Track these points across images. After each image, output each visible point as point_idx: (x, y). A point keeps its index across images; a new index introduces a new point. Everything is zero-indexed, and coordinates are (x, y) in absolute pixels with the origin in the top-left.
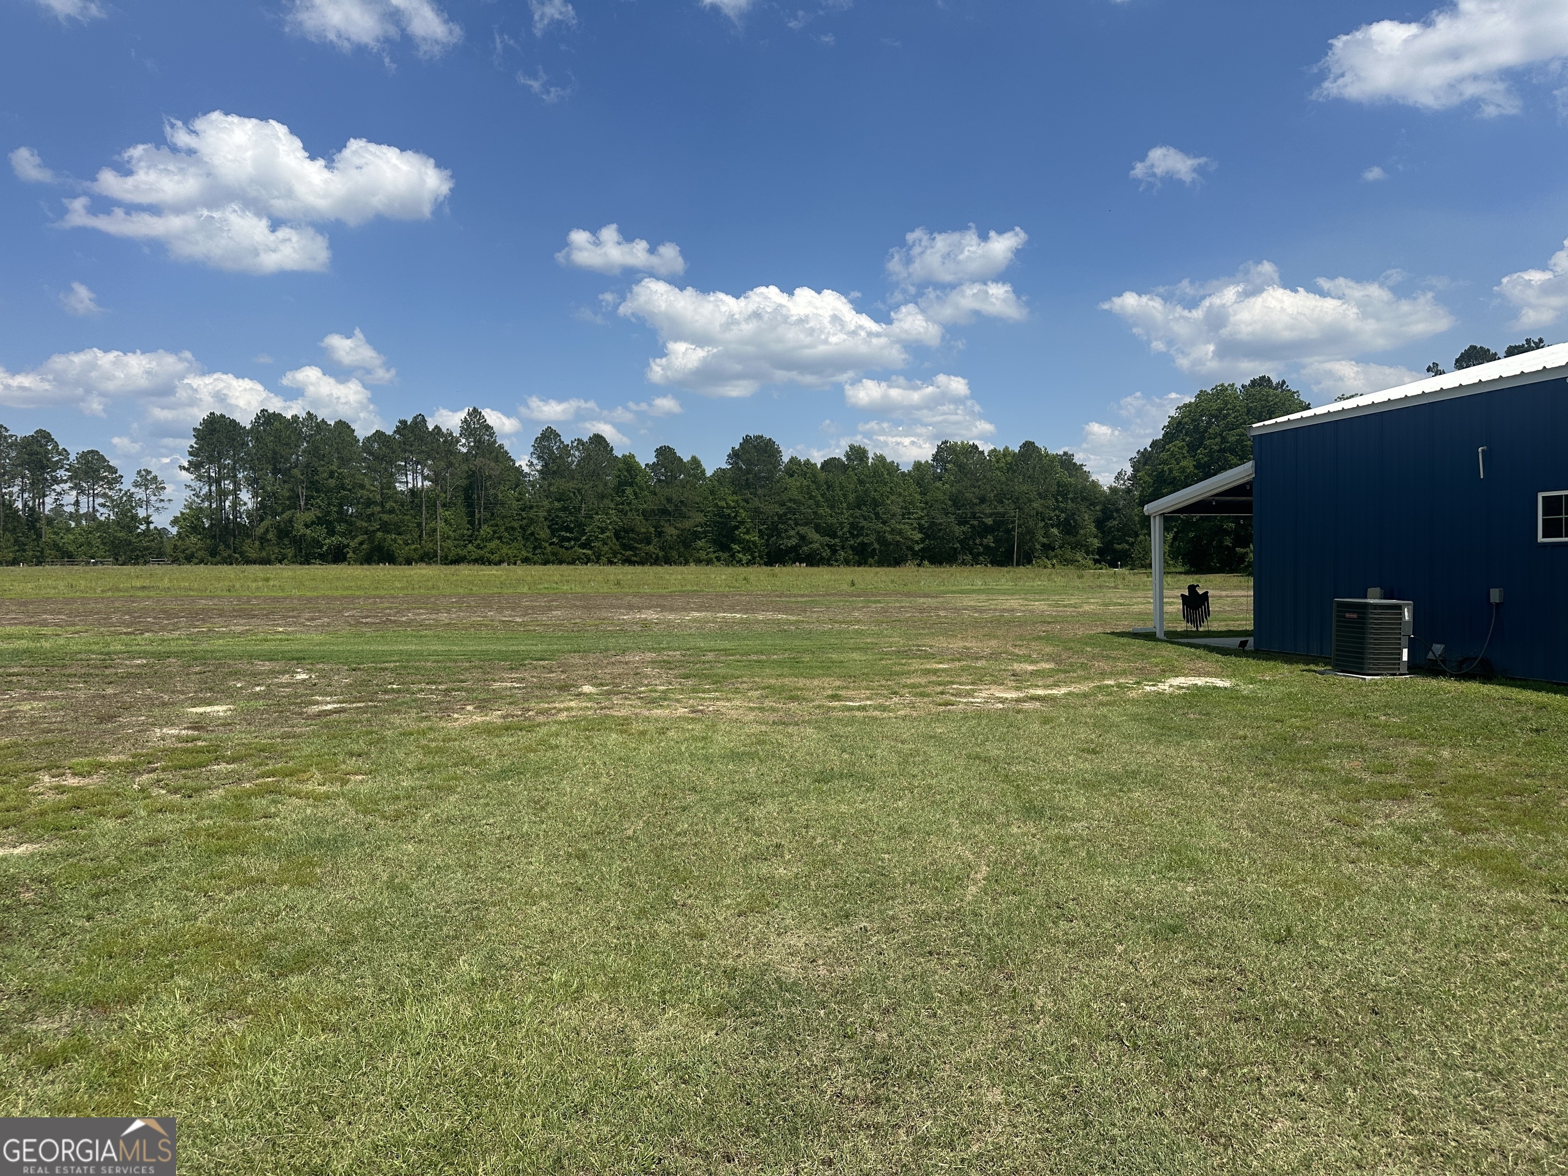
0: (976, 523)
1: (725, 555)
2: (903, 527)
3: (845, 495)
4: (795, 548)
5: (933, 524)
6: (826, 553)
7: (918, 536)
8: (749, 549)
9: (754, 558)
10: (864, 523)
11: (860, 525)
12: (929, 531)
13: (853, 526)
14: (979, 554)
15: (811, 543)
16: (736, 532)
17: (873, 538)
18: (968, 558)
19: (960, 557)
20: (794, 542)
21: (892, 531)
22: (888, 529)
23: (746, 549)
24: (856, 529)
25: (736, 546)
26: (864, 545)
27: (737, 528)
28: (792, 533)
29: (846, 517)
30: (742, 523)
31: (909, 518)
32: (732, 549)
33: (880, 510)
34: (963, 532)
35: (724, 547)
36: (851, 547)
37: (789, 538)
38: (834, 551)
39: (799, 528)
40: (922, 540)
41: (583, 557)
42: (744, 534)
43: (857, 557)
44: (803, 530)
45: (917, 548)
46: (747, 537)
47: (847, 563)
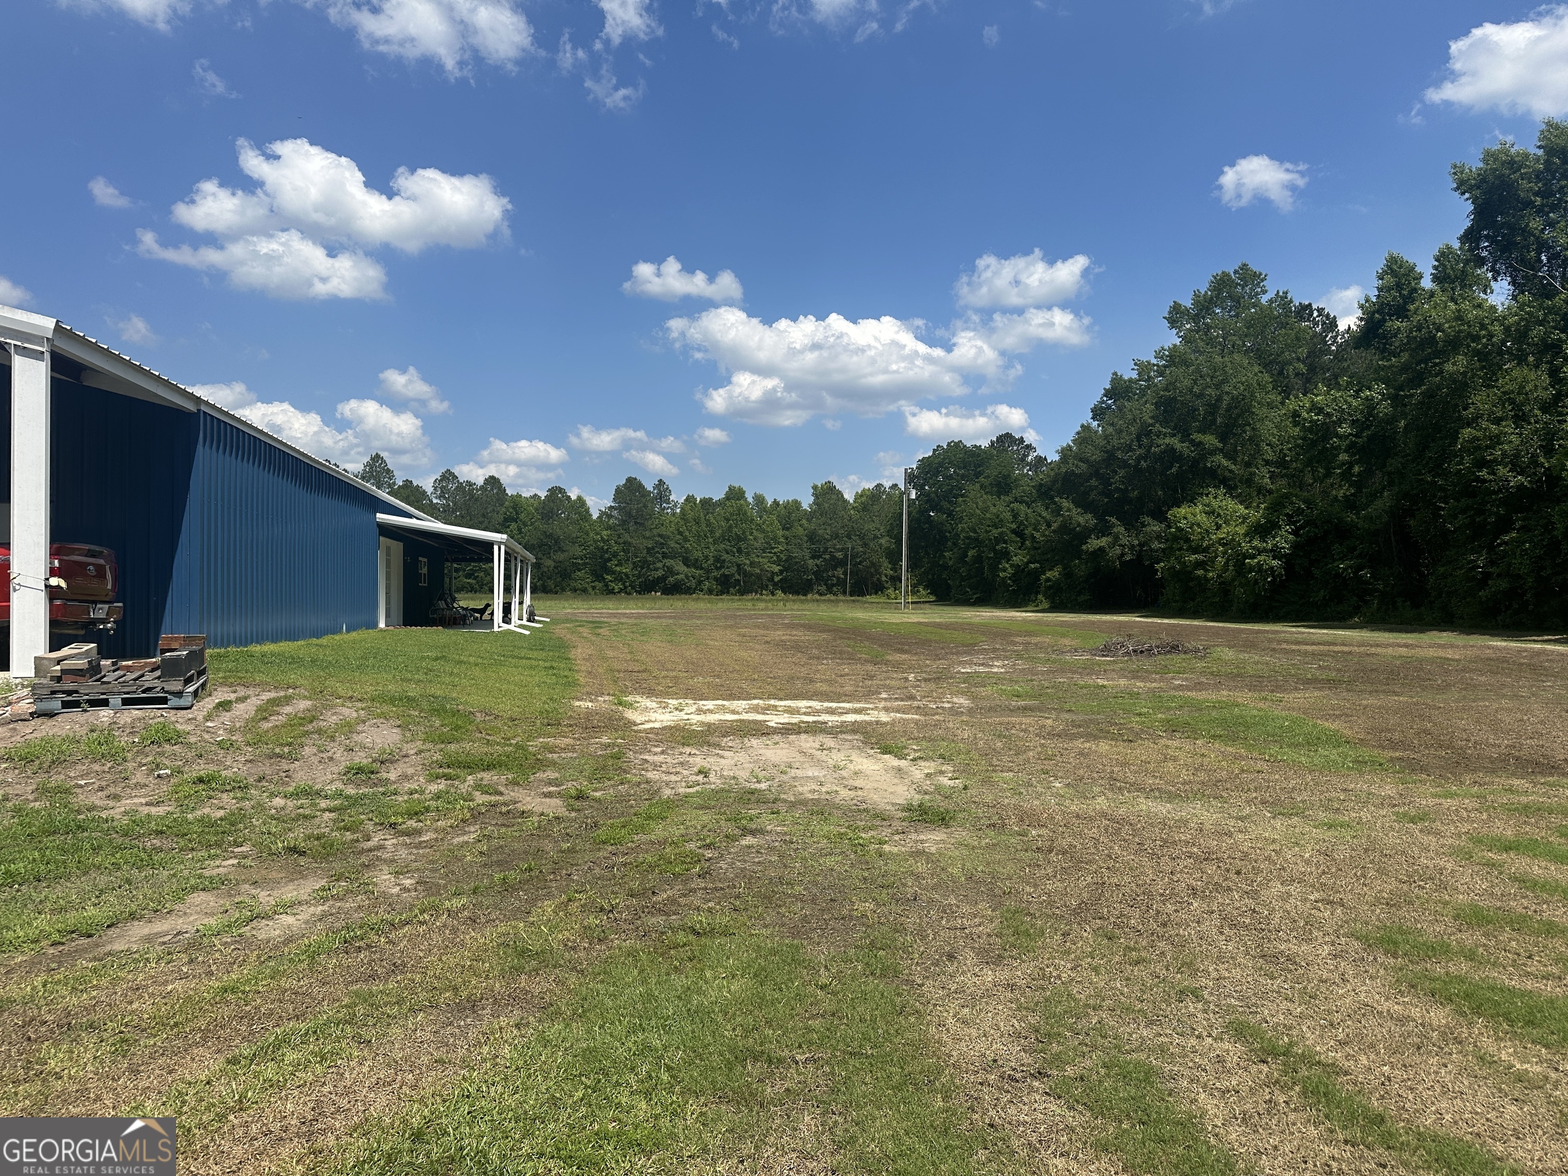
0: (827, 557)
1: (599, 585)
2: (761, 560)
3: (712, 532)
4: (663, 578)
5: (789, 558)
6: (693, 583)
7: (776, 569)
8: (621, 579)
9: (626, 587)
10: (725, 556)
11: (722, 558)
12: (788, 565)
13: (717, 559)
14: (833, 585)
15: (678, 574)
16: (609, 564)
17: (734, 570)
18: (823, 588)
19: (815, 587)
20: (660, 573)
21: (752, 564)
22: (748, 562)
23: (619, 578)
24: (719, 562)
25: (609, 577)
26: (726, 577)
27: (610, 560)
28: (659, 565)
29: (711, 553)
30: (615, 555)
31: (770, 553)
32: (604, 579)
33: (743, 545)
34: (817, 565)
35: (599, 577)
36: (716, 579)
37: (656, 569)
38: (700, 582)
39: (666, 561)
40: (781, 572)
41: (467, 586)
42: (616, 565)
43: (719, 587)
44: (669, 562)
45: (777, 579)
46: (618, 569)
47: (710, 592)
